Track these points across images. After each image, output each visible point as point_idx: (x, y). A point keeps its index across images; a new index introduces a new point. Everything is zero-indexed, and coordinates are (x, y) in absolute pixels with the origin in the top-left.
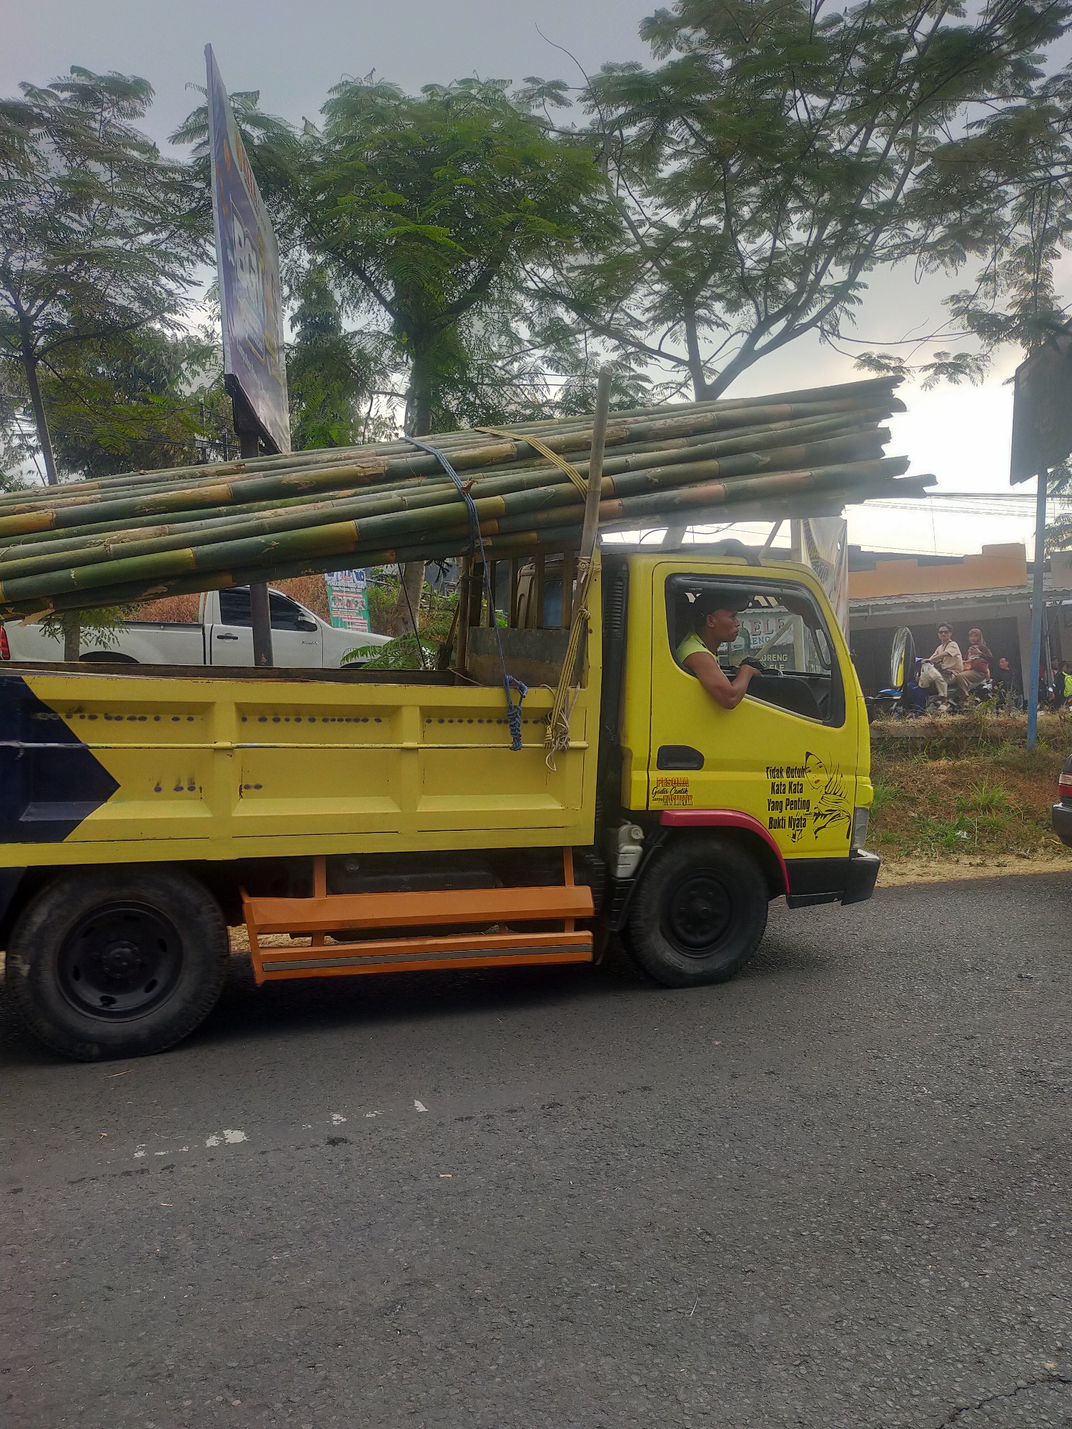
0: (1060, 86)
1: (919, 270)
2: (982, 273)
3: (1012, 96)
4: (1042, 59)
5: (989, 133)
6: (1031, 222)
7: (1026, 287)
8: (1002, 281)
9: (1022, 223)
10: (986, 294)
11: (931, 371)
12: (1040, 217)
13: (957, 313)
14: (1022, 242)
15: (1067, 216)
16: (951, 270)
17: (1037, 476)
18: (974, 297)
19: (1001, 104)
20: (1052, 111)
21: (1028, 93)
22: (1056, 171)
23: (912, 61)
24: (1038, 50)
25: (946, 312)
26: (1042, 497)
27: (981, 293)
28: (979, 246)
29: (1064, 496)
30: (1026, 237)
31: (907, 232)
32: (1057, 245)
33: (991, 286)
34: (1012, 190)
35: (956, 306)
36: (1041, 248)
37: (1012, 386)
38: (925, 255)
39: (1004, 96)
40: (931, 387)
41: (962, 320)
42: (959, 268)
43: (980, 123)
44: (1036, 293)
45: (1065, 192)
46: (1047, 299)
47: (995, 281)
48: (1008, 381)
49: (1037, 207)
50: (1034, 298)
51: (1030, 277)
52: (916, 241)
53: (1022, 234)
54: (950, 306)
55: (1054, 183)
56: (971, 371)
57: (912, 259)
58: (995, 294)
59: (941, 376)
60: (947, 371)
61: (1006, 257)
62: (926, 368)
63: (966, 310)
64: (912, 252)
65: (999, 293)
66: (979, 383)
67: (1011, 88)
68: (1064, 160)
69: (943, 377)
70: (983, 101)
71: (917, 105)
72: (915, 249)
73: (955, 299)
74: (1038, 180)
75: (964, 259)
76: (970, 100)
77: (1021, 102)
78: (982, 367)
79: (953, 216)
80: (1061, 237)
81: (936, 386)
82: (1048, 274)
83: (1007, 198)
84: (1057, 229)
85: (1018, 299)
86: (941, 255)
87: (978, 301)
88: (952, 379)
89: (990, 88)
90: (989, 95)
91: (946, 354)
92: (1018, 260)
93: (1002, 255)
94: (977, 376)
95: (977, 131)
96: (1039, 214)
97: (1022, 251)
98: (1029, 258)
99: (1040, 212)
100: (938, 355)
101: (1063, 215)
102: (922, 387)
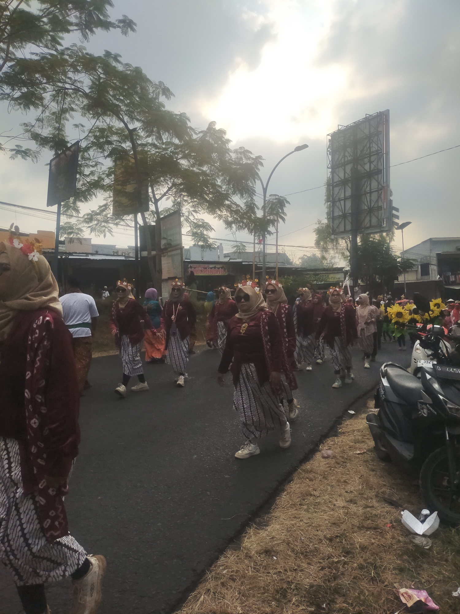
0: (69, 52)
1: (10, 108)
2: (38, 117)
3: (50, 49)
4: (62, 38)
5: (41, 60)
6: (57, 102)
7: (55, 128)
8: (45, 122)
9: (54, 102)
10: (39, 127)
11: (14, 152)
12: (61, 102)
13: (27, 131)
14: (54, 110)
15: (71, 105)
16: (24, 112)
17: (57, 205)
18: (33, 126)
19: (46, 50)
20: (66, 61)
21: (56, 50)
22: (67, 86)
23: (7, 15)
24: (60, 34)
25: (21, 130)
26: (59, 214)
27: (36, 126)
28: (36, 106)
29: (68, 215)
30: (56, 108)
31: (3, 89)
32: (67, 115)
33: (41, 124)
34: (49, 87)
35: (26, 128)
36: (61, 115)
37: (49, 166)
38: (13, 102)
39: (46, 46)
40: (14, 159)
41: (28, 135)
42: (27, 112)
43: (37, 54)
44: (59, 132)
45: (71, 96)
46: (63, 136)
47: (43, 122)
48: (47, 165)
49: (60, 98)
50: (59, 134)
51: (57, 125)
52: (8, 94)
53: (54, 107)
54: (23, 127)
55: (66, 91)
56: (32, 157)
57: (6, 102)
58: (43, 128)
59: (19, 155)
60: (21, 154)
61: (47, 114)
62: (12, 150)
63: (30, 131)
64: (7, 99)
65: (44, 127)
66: (36, 163)
67: (49, 46)
68: (70, 82)
69: (19, 156)
70: (39, 46)
71: (10, 36)
72: (8, 98)
73: (26, 125)
74: (59, 87)
75: (29, 108)
76: (33, 43)
77: (55, 53)
78: (37, 156)
79: (25, 90)
80: (69, 113)
81: (16, 159)
82: (64, 126)
83: (48, 90)
84: (67, 109)
85: (52, 132)
86: (20, 104)
87: (35, 129)
88: (23, 157)
89: (41, 42)
90: (41, 45)
91: (21, 147)
92: (52, 117)
93: (46, 112)
94: (35, 160)
95: (35, 58)
96: (61, 101)
97: (54, 113)
98: (57, 117)
99: (61, 100)
100: (17, 146)
101: (70, 104)
102: (10, 158)
